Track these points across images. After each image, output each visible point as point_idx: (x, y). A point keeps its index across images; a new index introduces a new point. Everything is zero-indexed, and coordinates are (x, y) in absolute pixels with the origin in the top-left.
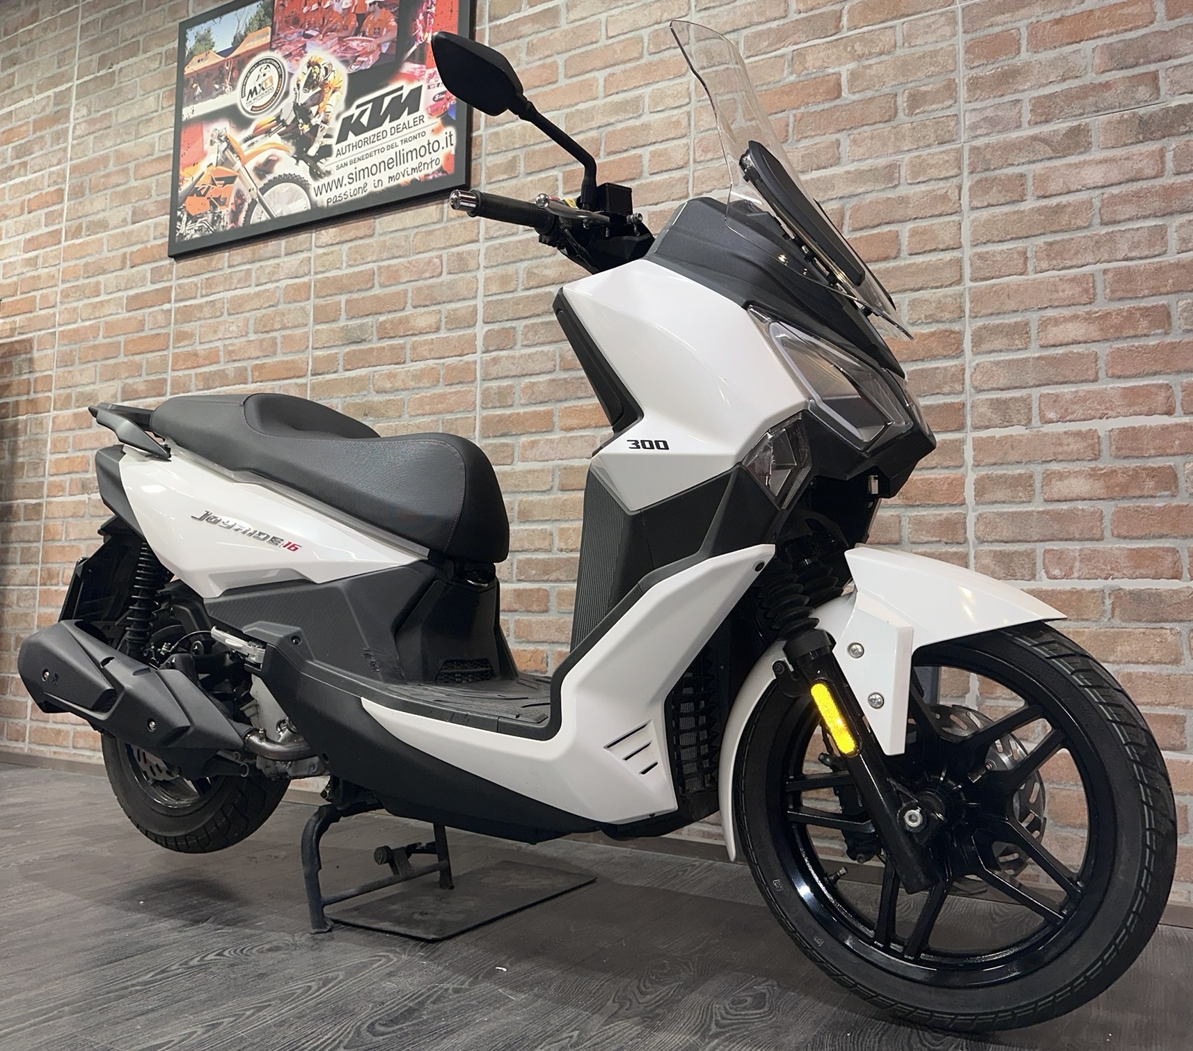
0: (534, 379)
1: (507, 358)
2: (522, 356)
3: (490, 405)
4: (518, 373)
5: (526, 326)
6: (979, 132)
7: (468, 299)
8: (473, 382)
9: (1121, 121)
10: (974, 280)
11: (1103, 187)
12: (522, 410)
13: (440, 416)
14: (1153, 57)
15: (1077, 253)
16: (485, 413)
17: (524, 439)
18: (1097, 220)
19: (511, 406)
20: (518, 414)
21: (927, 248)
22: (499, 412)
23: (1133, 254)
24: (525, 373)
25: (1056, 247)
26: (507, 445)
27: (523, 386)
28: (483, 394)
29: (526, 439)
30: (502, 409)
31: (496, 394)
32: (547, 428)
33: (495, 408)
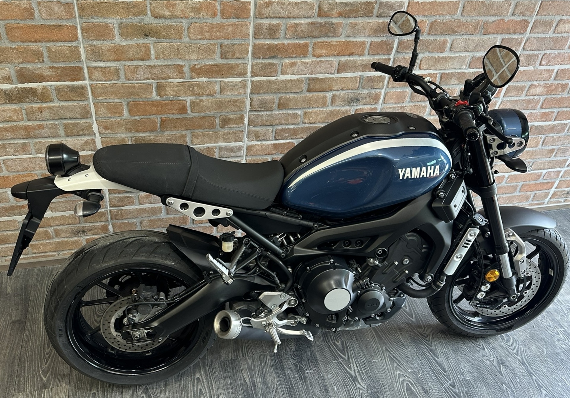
0: (297, 21)
3: (262, 36)
4: (286, 16)
8: (247, 18)
12: (286, 42)
13: (219, 41)
16: (257, 42)
19: (279, 38)
20: (283, 44)
22: (268, 42)
24: (291, 15)
26: (274, 64)
27: (288, 25)
28: (255, 28)
29: (287, 61)
30: (271, 40)
31: (266, 29)
32: (304, 55)
33: (265, 39)
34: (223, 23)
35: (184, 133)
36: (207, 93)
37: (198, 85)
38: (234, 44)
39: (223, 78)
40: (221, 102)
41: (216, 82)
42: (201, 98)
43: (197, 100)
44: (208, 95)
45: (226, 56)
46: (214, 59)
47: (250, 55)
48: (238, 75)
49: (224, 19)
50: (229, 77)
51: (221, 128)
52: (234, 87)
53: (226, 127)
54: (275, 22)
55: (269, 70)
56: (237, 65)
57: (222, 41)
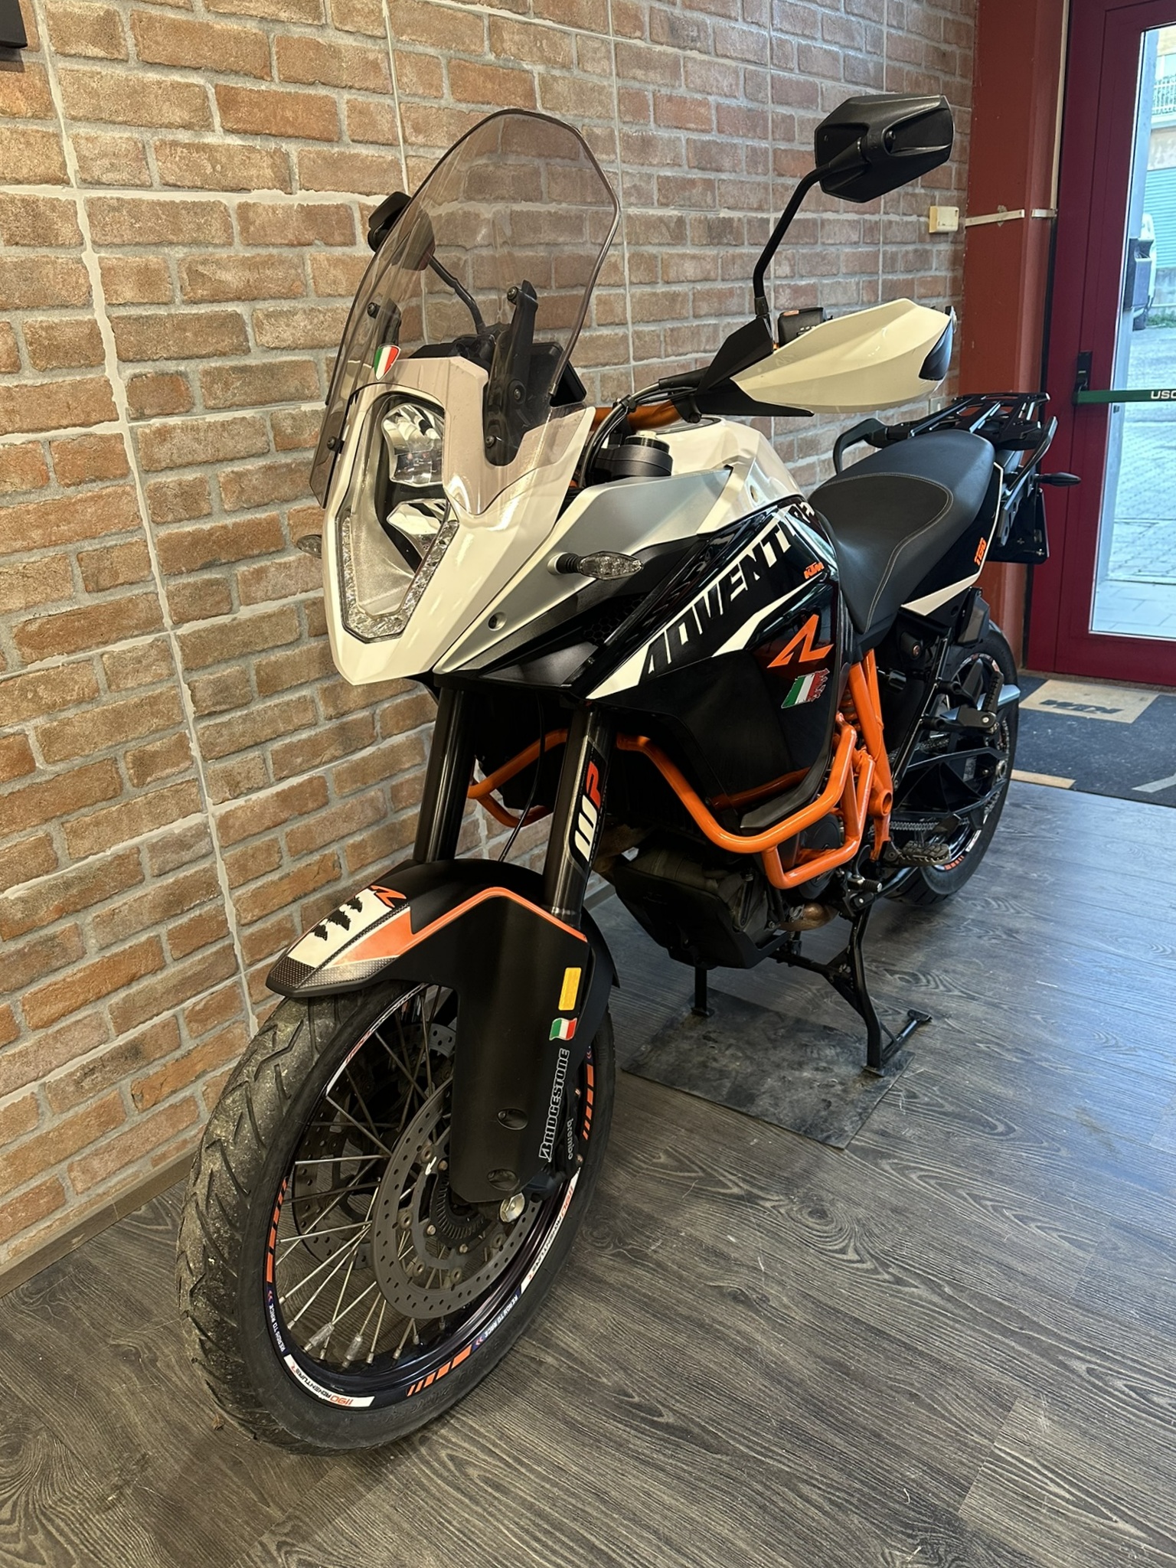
0: (238, 467)
1: (184, 429)
2: (210, 426)
3: (170, 517)
4: (210, 458)
5: (206, 373)
6: (633, 200)
7: (74, 307)
8: (124, 476)
9: (700, 222)
10: (635, 359)
11: (694, 282)
12: (229, 521)
13: (71, 547)
14: (714, 165)
15: (683, 342)
16: (164, 532)
17: (242, 569)
18: (691, 313)
19: (210, 514)
20: (225, 527)
21: (608, 321)
22: (189, 528)
23: (708, 347)
24: (221, 456)
25: (675, 333)
26: (217, 582)
27: (222, 480)
28: (150, 498)
29: (245, 568)
30: (193, 522)
31: (176, 496)
32: (276, 546)
33: (180, 520)
34: (70, 498)
35: (41, 834)
36: (75, 697)
37: (45, 680)
38: (112, 547)
39: (105, 643)
40: (118, 713)
41: (89, 660)
42: (63, 715)
43: (55, 724)
44: (80, 702)
45: (97, 583)
46: (70, 598)
47: (155, 568)
48: (141, 629)
49: (69, 486)
50: (121, 639)
51: (137, 786)
52: (140, 662)
53: (149, 779)
54: (190, 476)
55: (210, 601)
56: (131, 600)
57: (78, 544)
